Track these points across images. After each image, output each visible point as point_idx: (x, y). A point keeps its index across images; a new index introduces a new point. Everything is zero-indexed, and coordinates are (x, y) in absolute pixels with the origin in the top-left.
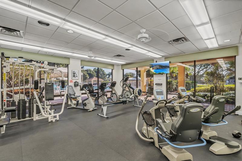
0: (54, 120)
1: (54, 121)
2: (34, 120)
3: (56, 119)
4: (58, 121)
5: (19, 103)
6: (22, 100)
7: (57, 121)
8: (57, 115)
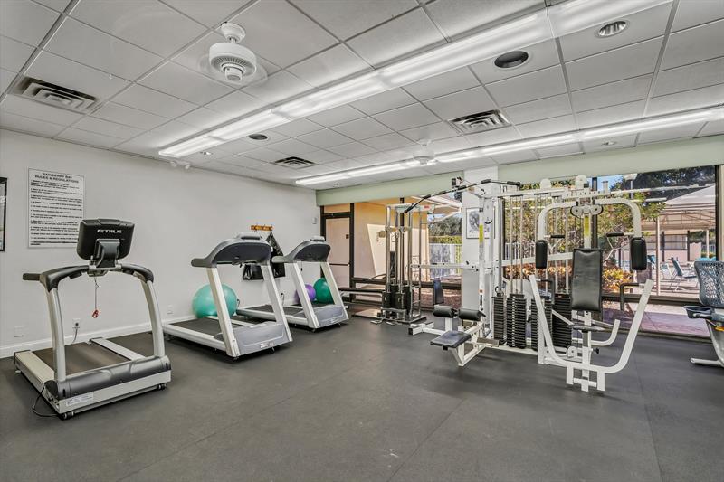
0: (585, 385)
1: (585, 388)
2: (540, 361)
3: (593, 384)
4: (600, 394)
5: (509, 301)
6: (517, 295)
7: (594, 392)
8: (602, 371)
